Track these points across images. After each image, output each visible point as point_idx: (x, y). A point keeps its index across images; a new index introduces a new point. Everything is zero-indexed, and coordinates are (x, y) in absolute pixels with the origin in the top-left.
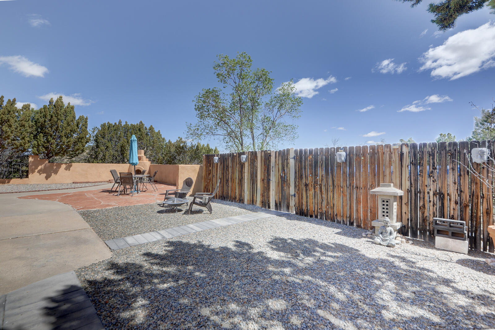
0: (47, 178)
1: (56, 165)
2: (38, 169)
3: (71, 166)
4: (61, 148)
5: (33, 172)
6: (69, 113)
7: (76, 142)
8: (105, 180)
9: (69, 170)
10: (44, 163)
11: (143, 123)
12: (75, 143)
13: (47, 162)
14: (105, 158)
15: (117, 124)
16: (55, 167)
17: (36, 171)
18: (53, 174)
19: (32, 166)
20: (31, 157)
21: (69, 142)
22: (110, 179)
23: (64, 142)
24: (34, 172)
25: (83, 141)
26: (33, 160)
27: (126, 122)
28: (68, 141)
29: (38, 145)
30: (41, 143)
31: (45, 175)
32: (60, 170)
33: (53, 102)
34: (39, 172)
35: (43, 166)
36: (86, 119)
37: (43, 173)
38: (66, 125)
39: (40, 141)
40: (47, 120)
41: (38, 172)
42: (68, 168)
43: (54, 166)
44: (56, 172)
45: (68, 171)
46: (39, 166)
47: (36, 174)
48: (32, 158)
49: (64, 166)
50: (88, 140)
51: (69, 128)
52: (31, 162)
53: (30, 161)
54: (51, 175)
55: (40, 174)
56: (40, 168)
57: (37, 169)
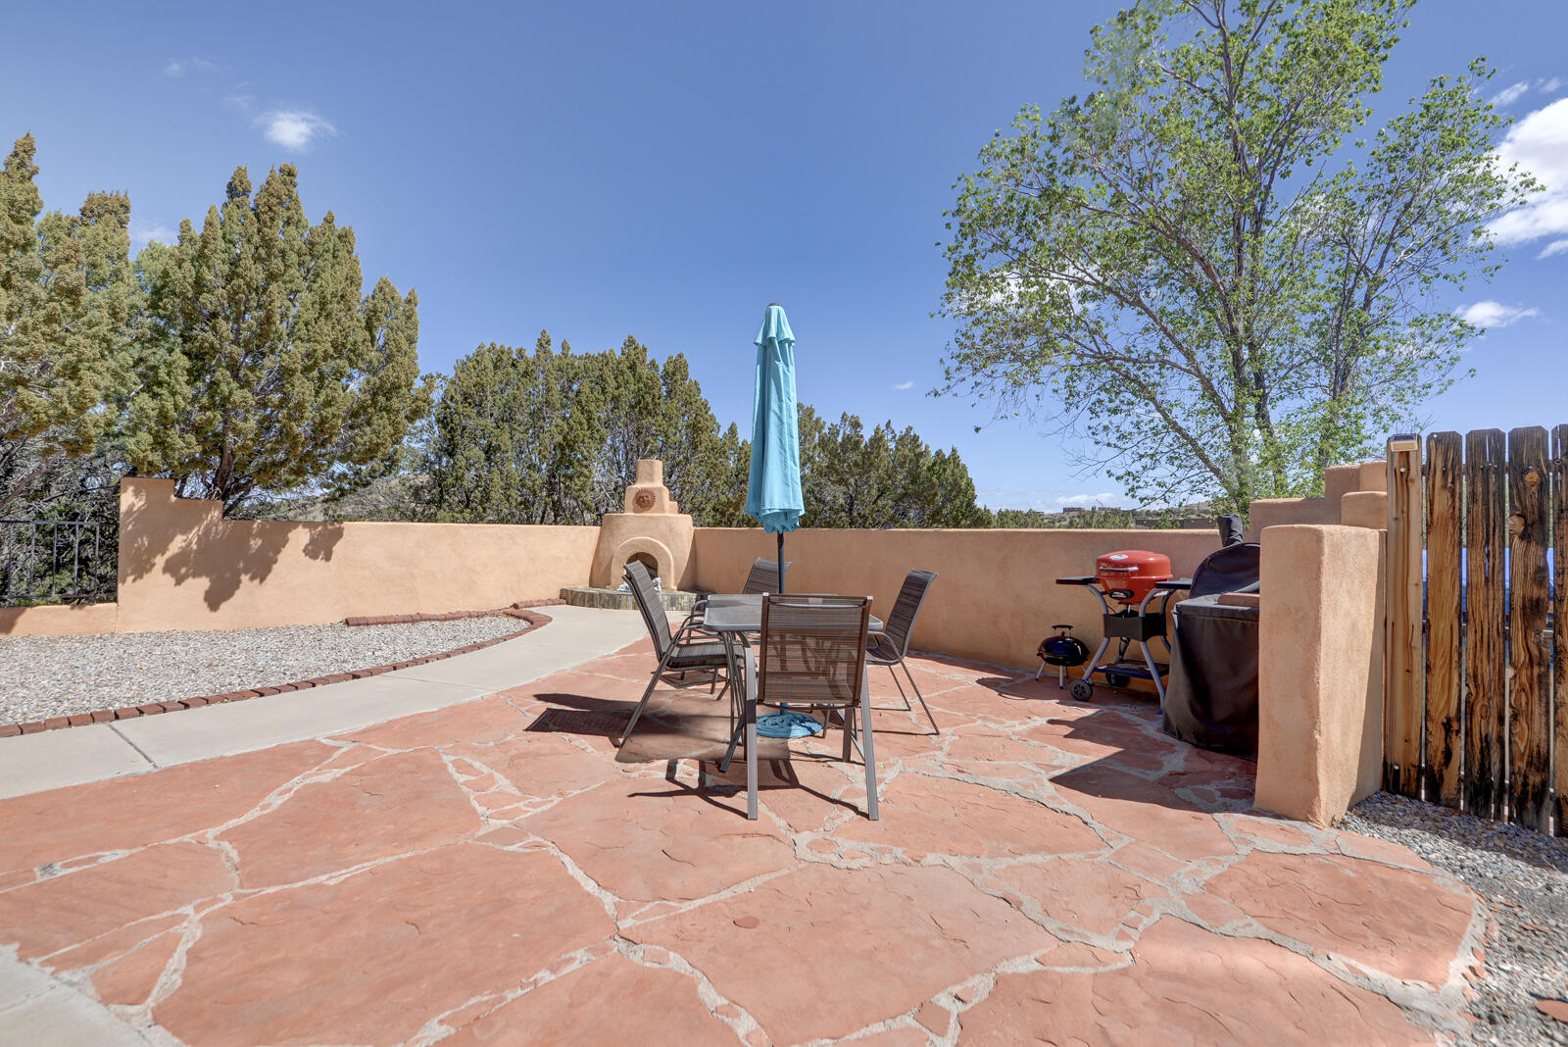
0: (214, 600)
1: (261, 534)
2: (168, 554)
3: (339, 534)
4: (285, 435)
5: (142, 569)
6: (328, 256)
7: (363, 407)
8: (495, 606)
9: (328, 558)
10: (199, 522)
11: (640, 342)
12: (358, 415)
13: (216, 514)
14: (488, 500)
15: (530, 354)
16: (255, 543)
17: (160, 561)
18: (245, 578)
19: (134, 536)
20: (131, 489)
21: (328, 403)
22: (514, 600)
23: (300, 406)
24: (148, 570)
25: (395, 403)
26: (139, 504)
27: (565, 346)
28: (322, 398)
29: (163, 418)
30: (176, 407)
31: (204, 583)
32: (280, 557)
33: (246, 192)
34: (171, 568)
35: (193, 535)
36: (409, 302)
37: (194, 576)
38: (311, 315)
39: (173, 394)
40: (209, 276)
41: (165, 570)
42: (321, 548)
43: (249, 534)
44: (262, 568)
45: (319, 562)
46: (172, 540)
47: (158, 579)
48: (137, 493)
49: (300, 537)
50: (420, 403)
51: (327, 332)
52: (130, 512)
53: (123, 508)
54: (237, 584)
55: (179, 582)
56: (177, 544)
57: (163, 550)
